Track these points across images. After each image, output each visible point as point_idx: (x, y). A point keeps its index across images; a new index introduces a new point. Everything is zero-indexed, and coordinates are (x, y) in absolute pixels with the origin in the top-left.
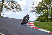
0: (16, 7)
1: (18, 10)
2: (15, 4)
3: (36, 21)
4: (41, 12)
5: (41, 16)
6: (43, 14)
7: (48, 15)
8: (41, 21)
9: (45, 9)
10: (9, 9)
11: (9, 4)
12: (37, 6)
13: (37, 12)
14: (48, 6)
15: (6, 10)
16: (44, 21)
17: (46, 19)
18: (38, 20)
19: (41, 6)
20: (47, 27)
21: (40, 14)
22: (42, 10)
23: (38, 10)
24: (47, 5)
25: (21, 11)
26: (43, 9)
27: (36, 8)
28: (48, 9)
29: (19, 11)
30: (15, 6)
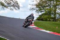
0: (13, 5)
1: (16, 8)
2: (12, 1)
4: (42, 10)
5: (42, 15)
6: (45, 12)
7: (51, 13)
8: (42, 20)
9: (47, 6)
10: (5, 6)
11: (5, 1)
13: (37, 10)
15: (2, 8)
16: (46, 20)
17: (48, 18)
18: (38, 19)
19: (42, 3)
20: (49, 27)
21: (41, 12)
22: (43, 8)
23: (39, 7)
24: (49, 2)
25: (19, 8)
26: (45, 6)
28: (50, 7)
29: (17, 9)
30: (12, 3)
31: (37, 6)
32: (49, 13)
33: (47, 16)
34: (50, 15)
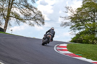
0: (34, 17)
1: (39, 23)
2: (32, 12)
3: (71, 42)
4: (81, 26)
5: (81, 33)
6: (85, 29)
7: (95, 31)
8: (81, 42)
9: (89, 20)
10: (21, 20)
12: (73, 14)
13: (73, 27)
14: (94, 15)
15: (16, 23)
16: (87, 42)
17: (91, 38)
18: (75, 40)
19: (81, 15)
20: (92, 53)
21: (79, 29)
22: (82, 22)
23: (76, 22)
25: (43, 23)
26: (85, 20)
27: (71, 18)
28: (94, 21)
29: (41, 24)
30: (33, 15)
31: (73, 19)
32: (92, 31)
33: (88, 36)
34: (94, 34)
